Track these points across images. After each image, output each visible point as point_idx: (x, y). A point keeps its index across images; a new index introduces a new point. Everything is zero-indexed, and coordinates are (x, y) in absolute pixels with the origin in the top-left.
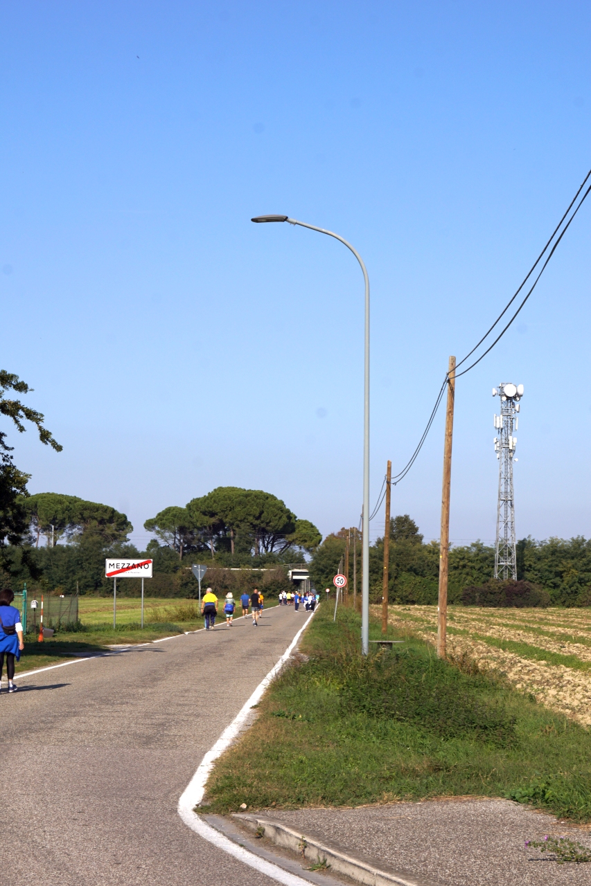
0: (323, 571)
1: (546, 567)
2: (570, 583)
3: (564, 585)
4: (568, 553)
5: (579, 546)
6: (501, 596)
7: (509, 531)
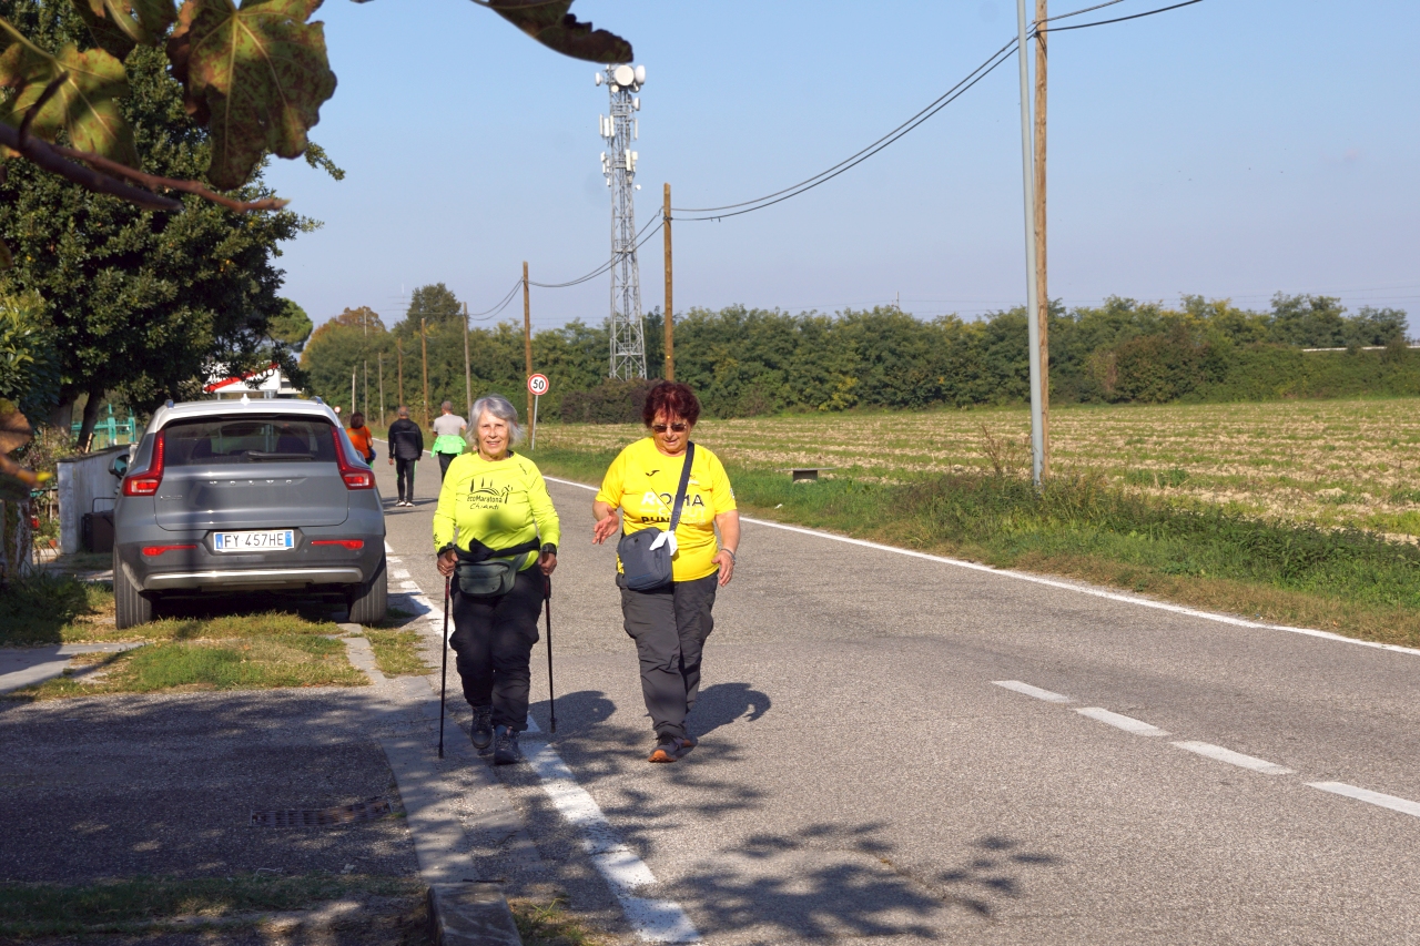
0: (327, 379)
1: (687, 357)
2: (727, 380)
3: (717, 383)
4: (721, 333)
5: (738, 319)
6: (624, 405)
7: (631, 302)
